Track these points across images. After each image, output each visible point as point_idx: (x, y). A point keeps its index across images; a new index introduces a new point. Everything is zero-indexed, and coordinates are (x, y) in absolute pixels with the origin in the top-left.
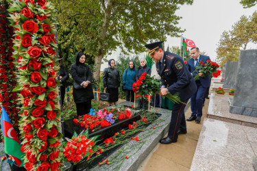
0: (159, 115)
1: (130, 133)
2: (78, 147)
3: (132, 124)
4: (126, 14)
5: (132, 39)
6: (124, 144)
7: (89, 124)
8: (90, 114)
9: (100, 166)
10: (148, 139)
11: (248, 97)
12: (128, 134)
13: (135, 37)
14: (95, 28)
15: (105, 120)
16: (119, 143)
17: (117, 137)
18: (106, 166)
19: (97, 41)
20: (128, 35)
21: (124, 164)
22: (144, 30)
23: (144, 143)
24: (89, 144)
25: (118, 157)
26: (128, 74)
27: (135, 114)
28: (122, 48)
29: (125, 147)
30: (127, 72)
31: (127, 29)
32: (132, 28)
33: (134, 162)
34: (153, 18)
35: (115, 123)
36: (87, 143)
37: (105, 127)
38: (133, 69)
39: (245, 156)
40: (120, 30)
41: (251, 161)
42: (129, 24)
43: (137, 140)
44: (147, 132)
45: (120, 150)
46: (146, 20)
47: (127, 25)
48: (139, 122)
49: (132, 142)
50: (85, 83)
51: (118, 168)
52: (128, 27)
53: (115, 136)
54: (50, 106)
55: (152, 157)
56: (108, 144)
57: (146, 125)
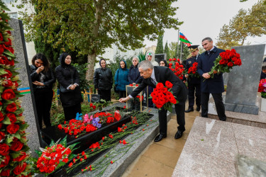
0: (151, 116)
1: (118, 137)
2: (52, 157)
3: (121, 127)
4: (119, 9)
5: (128, 35)
6: (110, 148)
7: (73, 130)
8: (77, 119)
9: (83, 173)
10: (136, 142)
11: (239, 94)
12: (116, 137)
13: (130, 33)
14: (86, 25)
15: (91, 125)
16: (106, 147)
17: (104, 141)
18: (89, 172)
19: (89, 39)
20: (123, 31)
21: (109, 169)
22: (139, 26)
23: (132, 146)
24: (65, 153)
25: (103, 163)
26: (120, 74)
27: (125, 116)
28: (118, 45)
29: (112, 151)
30: (118, 72)
31: (121, 24)
32: (126, 24)
33: (119, 166)
34: (148, 12)
35: (102, 126)
36: (63, 152)
37: (91, 132)
38: (125, 69)
39: (229, 154)
40: (114, 27)
41: (233, 159)
42: (123, 20)
43: (125, 143)
44: (136, 134)
45: (106, 154)
46: (141, 15)
47: (121, 21)
48: (129, 124)
49: (119, 146)
50: (72, 86)
51: (101, 174)
52: (123, 22)
53: (102, 141)
54: (9, 120)
55: (140, 160)
56: (93, 150)
57: (136, 127)
